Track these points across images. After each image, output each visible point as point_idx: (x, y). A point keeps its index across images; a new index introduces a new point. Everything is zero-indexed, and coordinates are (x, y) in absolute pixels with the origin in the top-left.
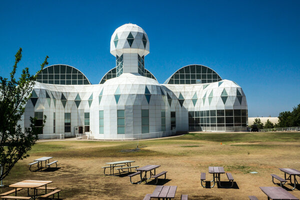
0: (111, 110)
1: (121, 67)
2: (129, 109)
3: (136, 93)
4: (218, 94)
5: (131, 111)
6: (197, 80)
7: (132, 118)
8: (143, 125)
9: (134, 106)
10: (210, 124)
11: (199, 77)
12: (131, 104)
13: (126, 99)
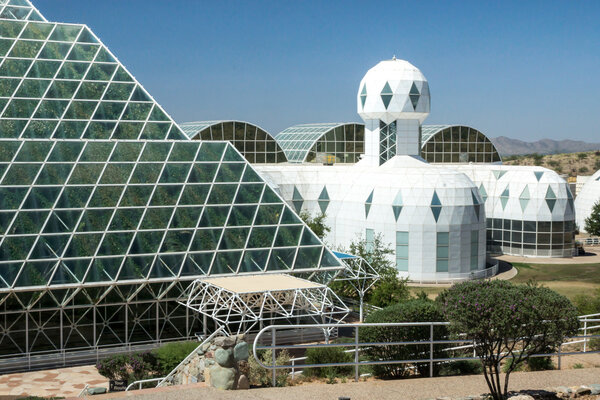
0: (425, 232)
1: (392, 143)
2: (456, 231)
3: (452, 205)
4: (538, 194)
5: (459, 234)
6: (463, 155)
7: (459, 246)
8: (472, 256)
9: (462, 225)
10: (511, 242)
11: (464, 150)
12: (458, 222)
13: (451, 213)
